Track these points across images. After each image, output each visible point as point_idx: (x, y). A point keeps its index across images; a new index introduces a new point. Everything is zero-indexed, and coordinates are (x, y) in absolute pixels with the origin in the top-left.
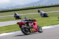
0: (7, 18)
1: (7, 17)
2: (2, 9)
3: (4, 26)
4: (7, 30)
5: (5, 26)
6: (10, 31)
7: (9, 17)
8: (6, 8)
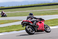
0: (53, 12)
1: (53, 10)
2: (48, 2)
3: (49, 20)
4: (52, 23)
5: (51, 20)
6: (55, 24)
7: (55, 10)
8: (53, 1)
